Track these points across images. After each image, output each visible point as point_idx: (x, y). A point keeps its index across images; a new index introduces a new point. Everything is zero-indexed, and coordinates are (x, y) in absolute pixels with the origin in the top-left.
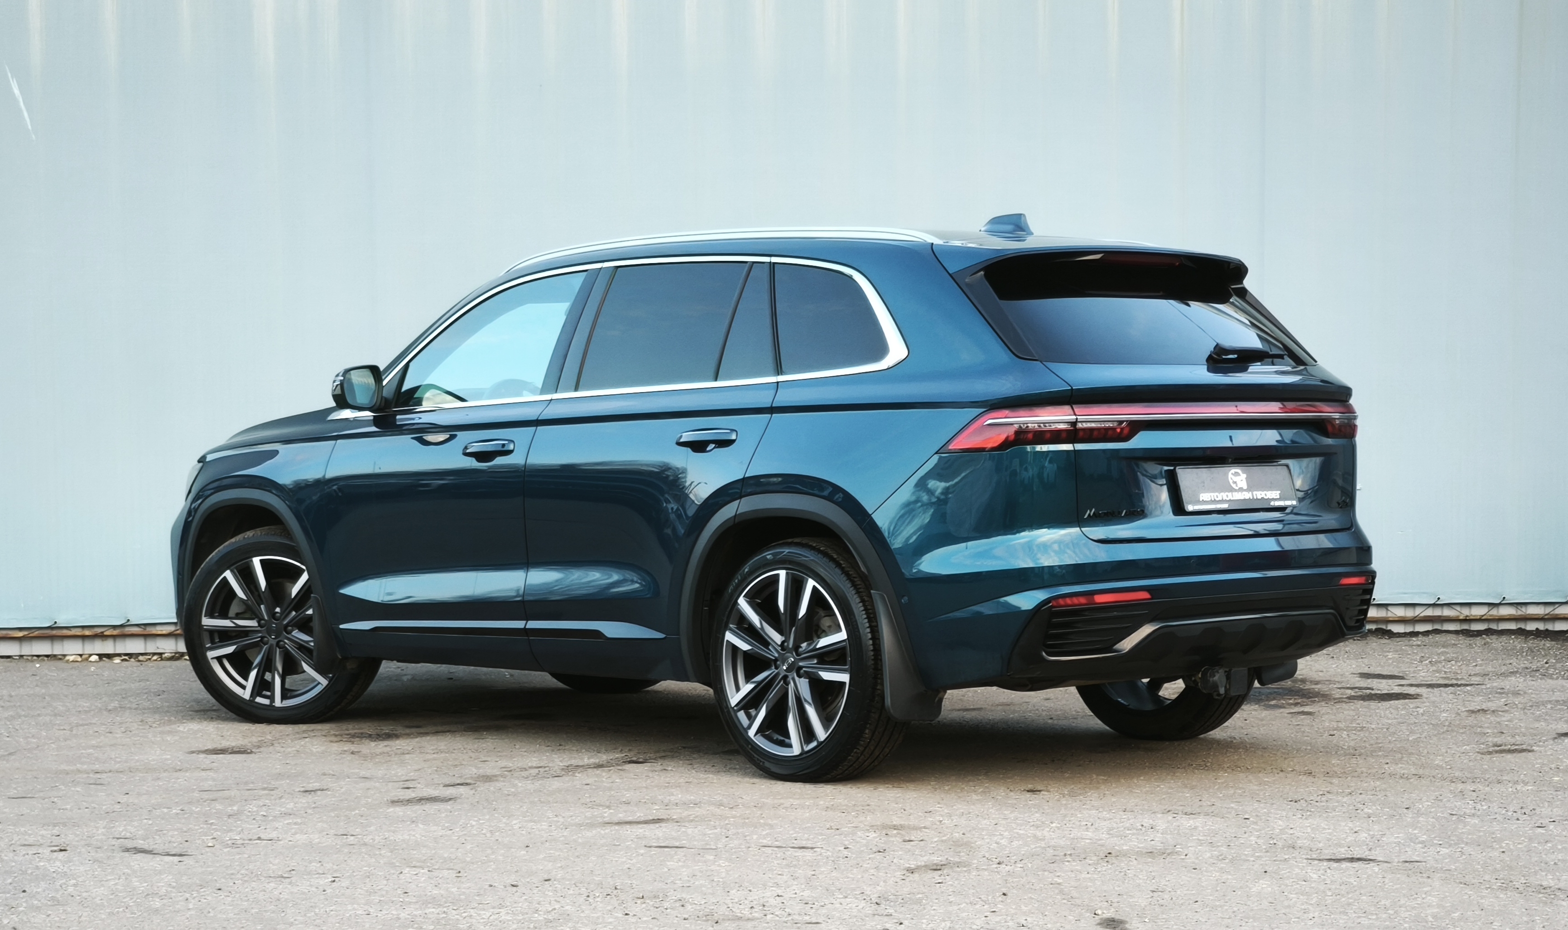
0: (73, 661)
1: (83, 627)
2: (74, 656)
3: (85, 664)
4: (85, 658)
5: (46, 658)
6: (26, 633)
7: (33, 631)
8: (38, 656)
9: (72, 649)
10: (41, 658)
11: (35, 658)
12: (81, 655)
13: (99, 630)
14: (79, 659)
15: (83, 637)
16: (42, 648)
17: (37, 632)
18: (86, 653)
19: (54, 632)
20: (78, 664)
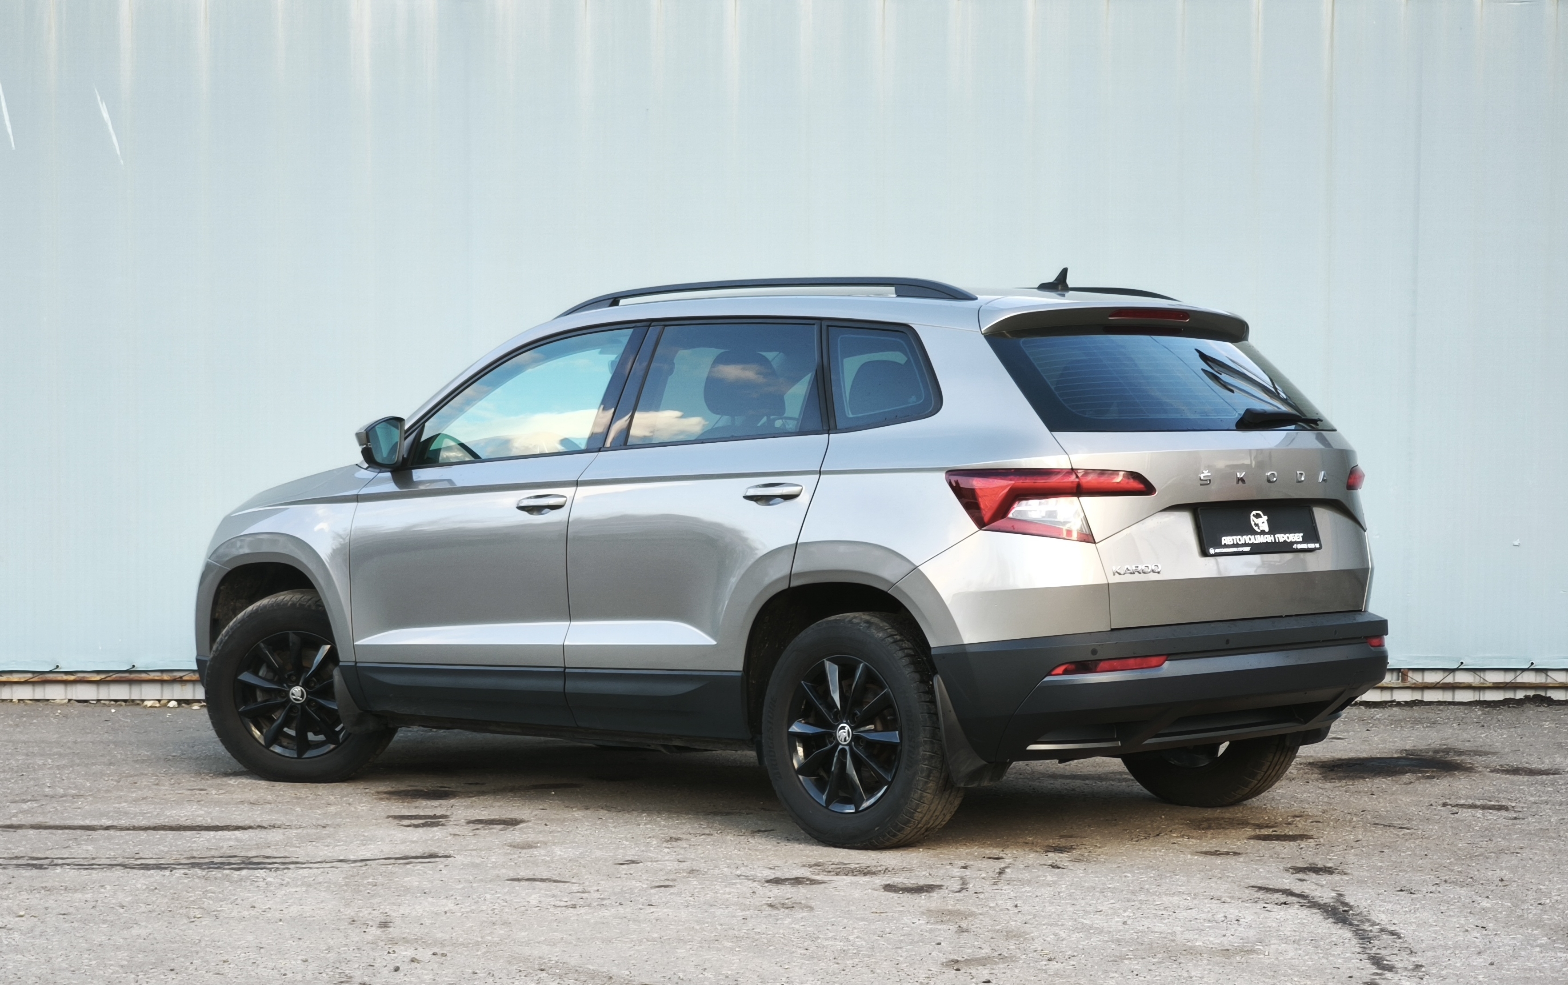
0: (151, 707)
1: (162, 671)
2: (152, 702)
3: (161, 710)
4: (163, 704)
5: (123, 704)
6: (102, 676)
7: (111, 674)
8: (116, 701)
9: (150, 694)
10: (119, 703)
11: (113, 702)
12: (159, 701)
13: (178, 675)
14: (158, 705)
15: (162, 682)
16: (120, 692)
17: (114, 676)
18: (164, 698)
19: (133, 676)
20: (155, 709)
